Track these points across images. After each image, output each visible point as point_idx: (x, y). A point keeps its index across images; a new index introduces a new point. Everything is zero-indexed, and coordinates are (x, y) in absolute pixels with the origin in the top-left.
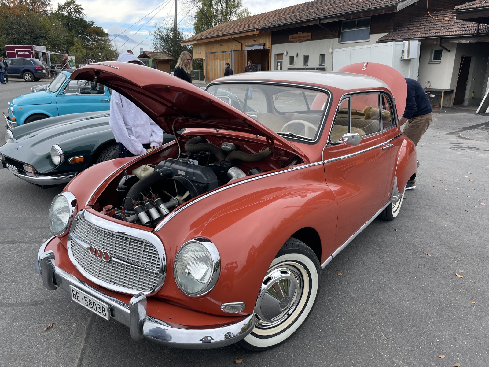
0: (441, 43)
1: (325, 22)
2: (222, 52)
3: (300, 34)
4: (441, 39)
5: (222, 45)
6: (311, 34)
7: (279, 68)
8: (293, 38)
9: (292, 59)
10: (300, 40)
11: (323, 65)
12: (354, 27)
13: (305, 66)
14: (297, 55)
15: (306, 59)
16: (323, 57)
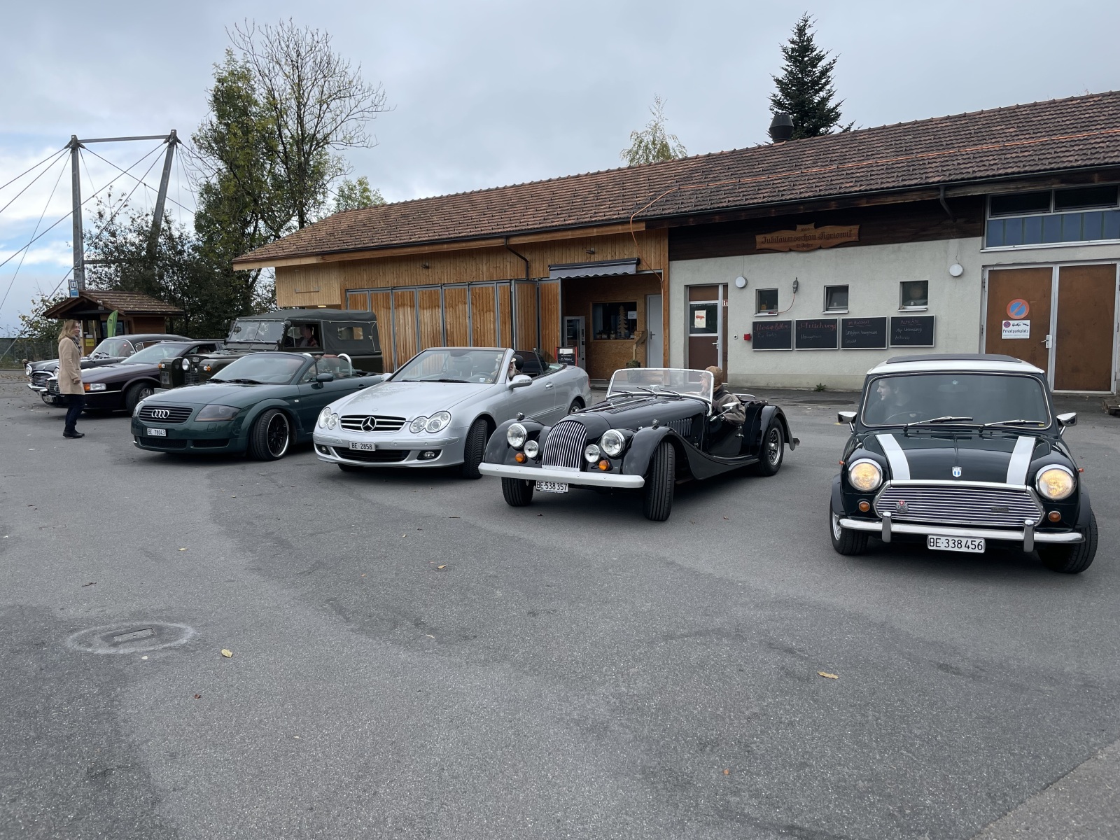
1: (969, 193)
2: (428, 286)
3: (805, 230)
5: (427, 268)
6: (860, 229)
7: (701, 323)
8: (773, 241)
9: (768, 299)
10: (808, 246)
11: (914, 310)
12: (1045, 207)
13: (837, 314)
14: (796, 287)
15: (836, 295)
16: (915, 291)
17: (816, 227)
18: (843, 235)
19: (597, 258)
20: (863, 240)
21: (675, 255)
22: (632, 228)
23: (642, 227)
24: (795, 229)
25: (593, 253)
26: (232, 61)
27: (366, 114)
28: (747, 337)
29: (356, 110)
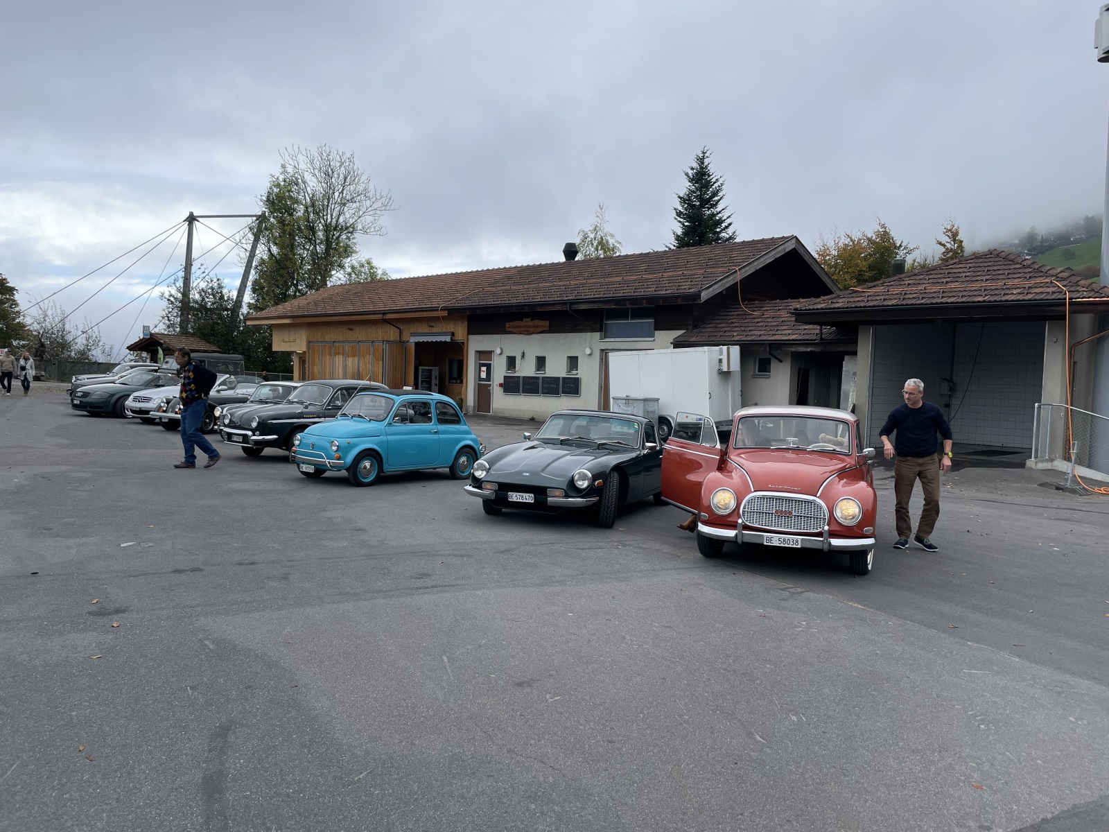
0: (770, 351)
1: (580, 307)
2: (351, 342)
3: (526, 321)
4: (770, 344)
5: (352, 330)
6: (550, 323)
7: (483, 375)
8: (513, 327)
9: (511, 362)
10: (528, 331)
11: (574, 374)
12: (627, 318)
13: (540, 374)
14: (523, 356)
15: (541, 362)
16: (573, 362)
17: (532, 320)
18: (542, 326)
19: (434, 330)
20: (551, 330)
21: (471, 331)
22: (440, 314)
23: (445, 314)
24: (522, 321)
25: (432, 327)
26: (285, 172)
27: (378, 212)
28: (501, 385)
29: (370, 209)
